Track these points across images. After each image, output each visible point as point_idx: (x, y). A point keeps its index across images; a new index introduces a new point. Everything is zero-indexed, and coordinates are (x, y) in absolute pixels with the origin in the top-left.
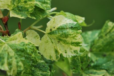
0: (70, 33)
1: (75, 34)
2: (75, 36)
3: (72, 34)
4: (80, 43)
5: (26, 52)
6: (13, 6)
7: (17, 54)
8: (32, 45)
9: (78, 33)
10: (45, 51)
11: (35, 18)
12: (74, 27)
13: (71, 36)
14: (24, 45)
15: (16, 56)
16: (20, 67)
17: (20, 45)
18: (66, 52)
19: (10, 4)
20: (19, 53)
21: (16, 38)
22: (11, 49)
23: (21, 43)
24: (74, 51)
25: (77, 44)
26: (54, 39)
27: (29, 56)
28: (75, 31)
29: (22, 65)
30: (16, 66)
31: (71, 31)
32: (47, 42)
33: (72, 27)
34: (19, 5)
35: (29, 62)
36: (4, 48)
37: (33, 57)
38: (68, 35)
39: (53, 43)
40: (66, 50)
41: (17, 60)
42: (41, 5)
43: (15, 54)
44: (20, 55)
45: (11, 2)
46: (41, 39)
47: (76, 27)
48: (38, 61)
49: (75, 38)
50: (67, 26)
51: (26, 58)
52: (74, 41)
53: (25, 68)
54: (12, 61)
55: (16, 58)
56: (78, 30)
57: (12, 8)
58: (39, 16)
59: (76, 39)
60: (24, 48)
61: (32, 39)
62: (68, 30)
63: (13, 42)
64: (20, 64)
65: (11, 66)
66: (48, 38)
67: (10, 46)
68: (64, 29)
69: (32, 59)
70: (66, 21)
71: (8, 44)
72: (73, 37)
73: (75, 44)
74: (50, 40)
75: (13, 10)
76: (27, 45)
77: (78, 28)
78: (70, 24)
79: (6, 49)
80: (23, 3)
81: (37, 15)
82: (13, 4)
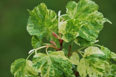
0: (96, 61)
1: (100, 63)
2: (100, 64)
3: (98, 62)
4: (103, 70)
5: (60, 65)
6: (66, 32)
7: (53, 65)
8: (68, 62)
9: (103, 63)
10: (80, 70)
11: (80, 45)
12: (102, 58)
13: (97, 63)
14: (61, 60)
15: (52, 66)
16: (52, 74)
17: (58, 59)
18: (92, 74)
19: (64, 30)
20: (54, 64)
21: (57, 54)
22: (50, 60)
23: (59, 58)
24: (98, 75)
25: (101, 70)
26: (88, 63)
27: (62, 69)
28: (101, 60)
29: (54, 73)
30: (49, 72)
31: (98, 60)
32: (83, 64)
33: (100, 57)
34: (70, 32)
35: (60, 73)
36: (46, 58)
37: (64, 70)
38: (95, 62)
39: (86, 65)
40: (93, 73)
41: (52, 69)
42: (89, 37)
43: (51, 64)
44: (55, 66)
45: (65, 29)
46: (79, 61)
47: (103, 58)
48: (68, 74)
49: (100, 65)
50: (97, 56)
51: (59, 69)
52: (98, 67)
53: (55, 75)
54: (48, 68)
55: (51, 67)
56: (104, 60)
57: (65, 34)
58: (84, 45)
59: (100, 67)
60: (60, 62)
61: (74, 59)
62: (96, 58)
63: (54, 56)
64: (53, 72)
65: (46, 72)
66: (84, 61)
67: (50, 58)
68: (94, 56)
69: (64, 71)
70: (99, 52)
71: (49, 56)
72: (99, 64)
73: (99, 70)
74: (85, 63)
75: (65, 35)
76: (63, 61)
77: (104, 59)
78: (100, 54)
79: (47, 59)
80: (73, 32)
81: (83, 43)
82: (66, 31)
